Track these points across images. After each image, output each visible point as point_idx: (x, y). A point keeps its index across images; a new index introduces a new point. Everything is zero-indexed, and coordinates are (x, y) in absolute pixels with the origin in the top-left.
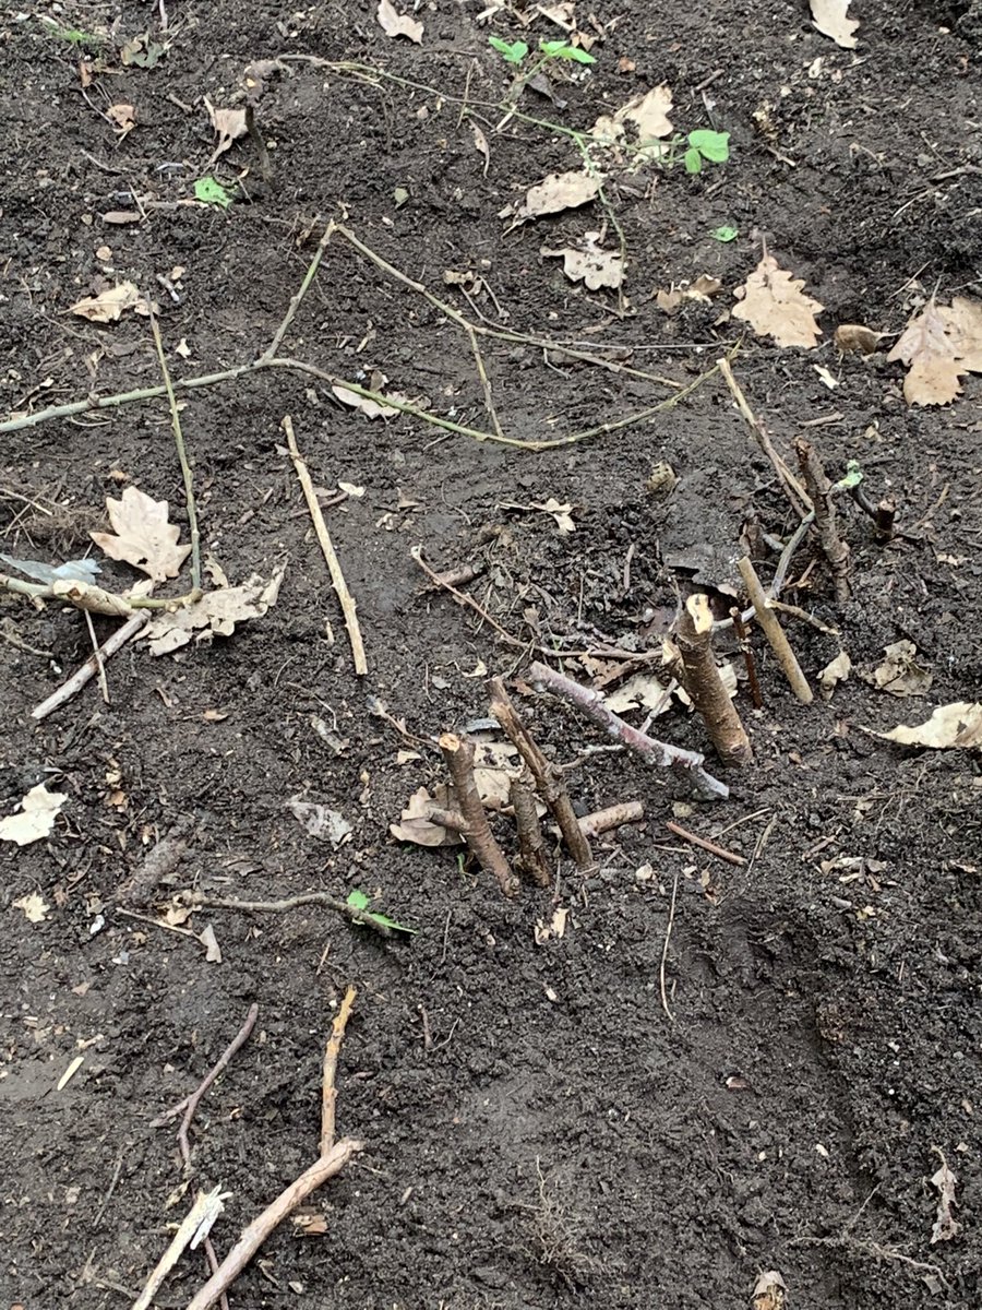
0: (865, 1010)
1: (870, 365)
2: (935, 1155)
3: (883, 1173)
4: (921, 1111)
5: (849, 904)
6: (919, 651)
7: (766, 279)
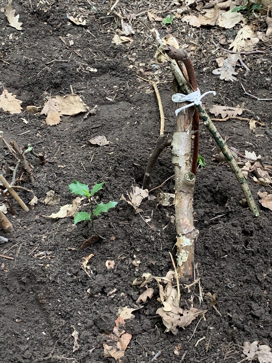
0: (51, 293)
1: (36, 116)
2: (72, 328)
3: (60, 336)
4: (68, 317)
5: (43, 265)
6: (55, 192)
7: (5, 95)
